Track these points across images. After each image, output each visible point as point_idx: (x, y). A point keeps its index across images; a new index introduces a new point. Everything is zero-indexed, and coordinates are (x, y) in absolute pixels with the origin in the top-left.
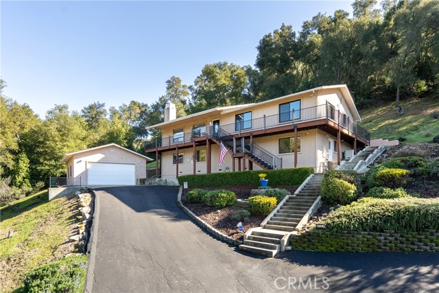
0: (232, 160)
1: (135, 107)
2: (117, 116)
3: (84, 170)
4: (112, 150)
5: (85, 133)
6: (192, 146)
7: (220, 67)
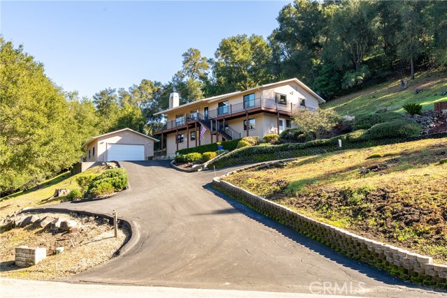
0: (210, 136)
1: (147, 87)
2: (127, 98)
3: (105, 150)
4: (126, 134)
5: (97, 119)
6: (185, 129)
7: (239, 40)
